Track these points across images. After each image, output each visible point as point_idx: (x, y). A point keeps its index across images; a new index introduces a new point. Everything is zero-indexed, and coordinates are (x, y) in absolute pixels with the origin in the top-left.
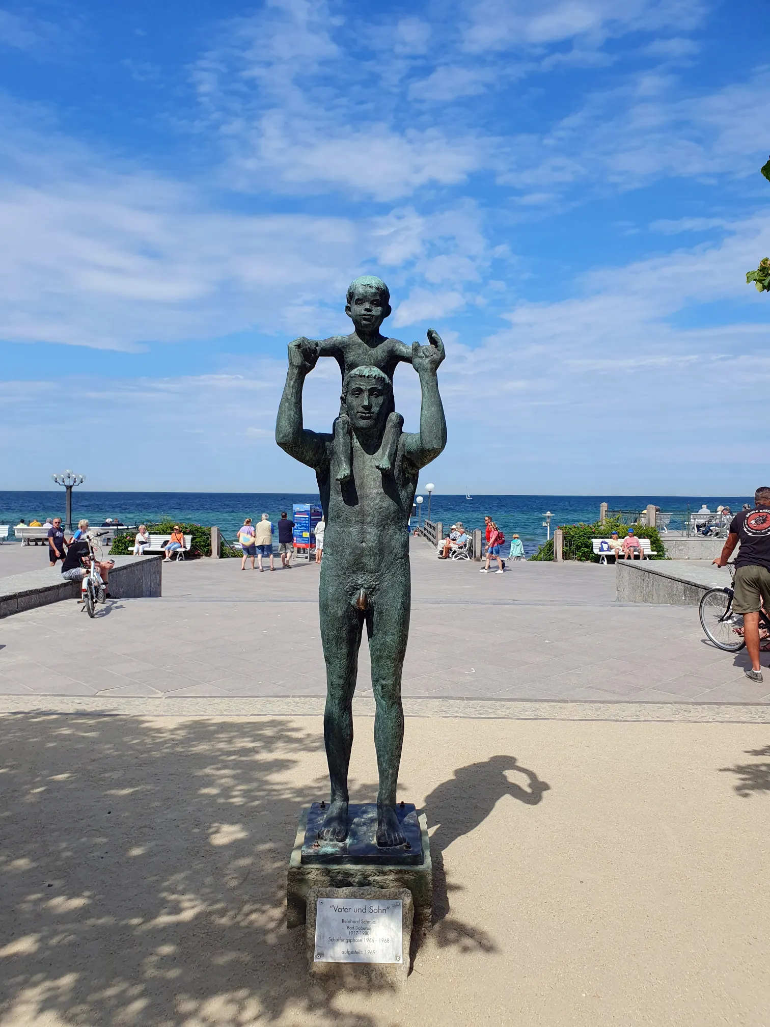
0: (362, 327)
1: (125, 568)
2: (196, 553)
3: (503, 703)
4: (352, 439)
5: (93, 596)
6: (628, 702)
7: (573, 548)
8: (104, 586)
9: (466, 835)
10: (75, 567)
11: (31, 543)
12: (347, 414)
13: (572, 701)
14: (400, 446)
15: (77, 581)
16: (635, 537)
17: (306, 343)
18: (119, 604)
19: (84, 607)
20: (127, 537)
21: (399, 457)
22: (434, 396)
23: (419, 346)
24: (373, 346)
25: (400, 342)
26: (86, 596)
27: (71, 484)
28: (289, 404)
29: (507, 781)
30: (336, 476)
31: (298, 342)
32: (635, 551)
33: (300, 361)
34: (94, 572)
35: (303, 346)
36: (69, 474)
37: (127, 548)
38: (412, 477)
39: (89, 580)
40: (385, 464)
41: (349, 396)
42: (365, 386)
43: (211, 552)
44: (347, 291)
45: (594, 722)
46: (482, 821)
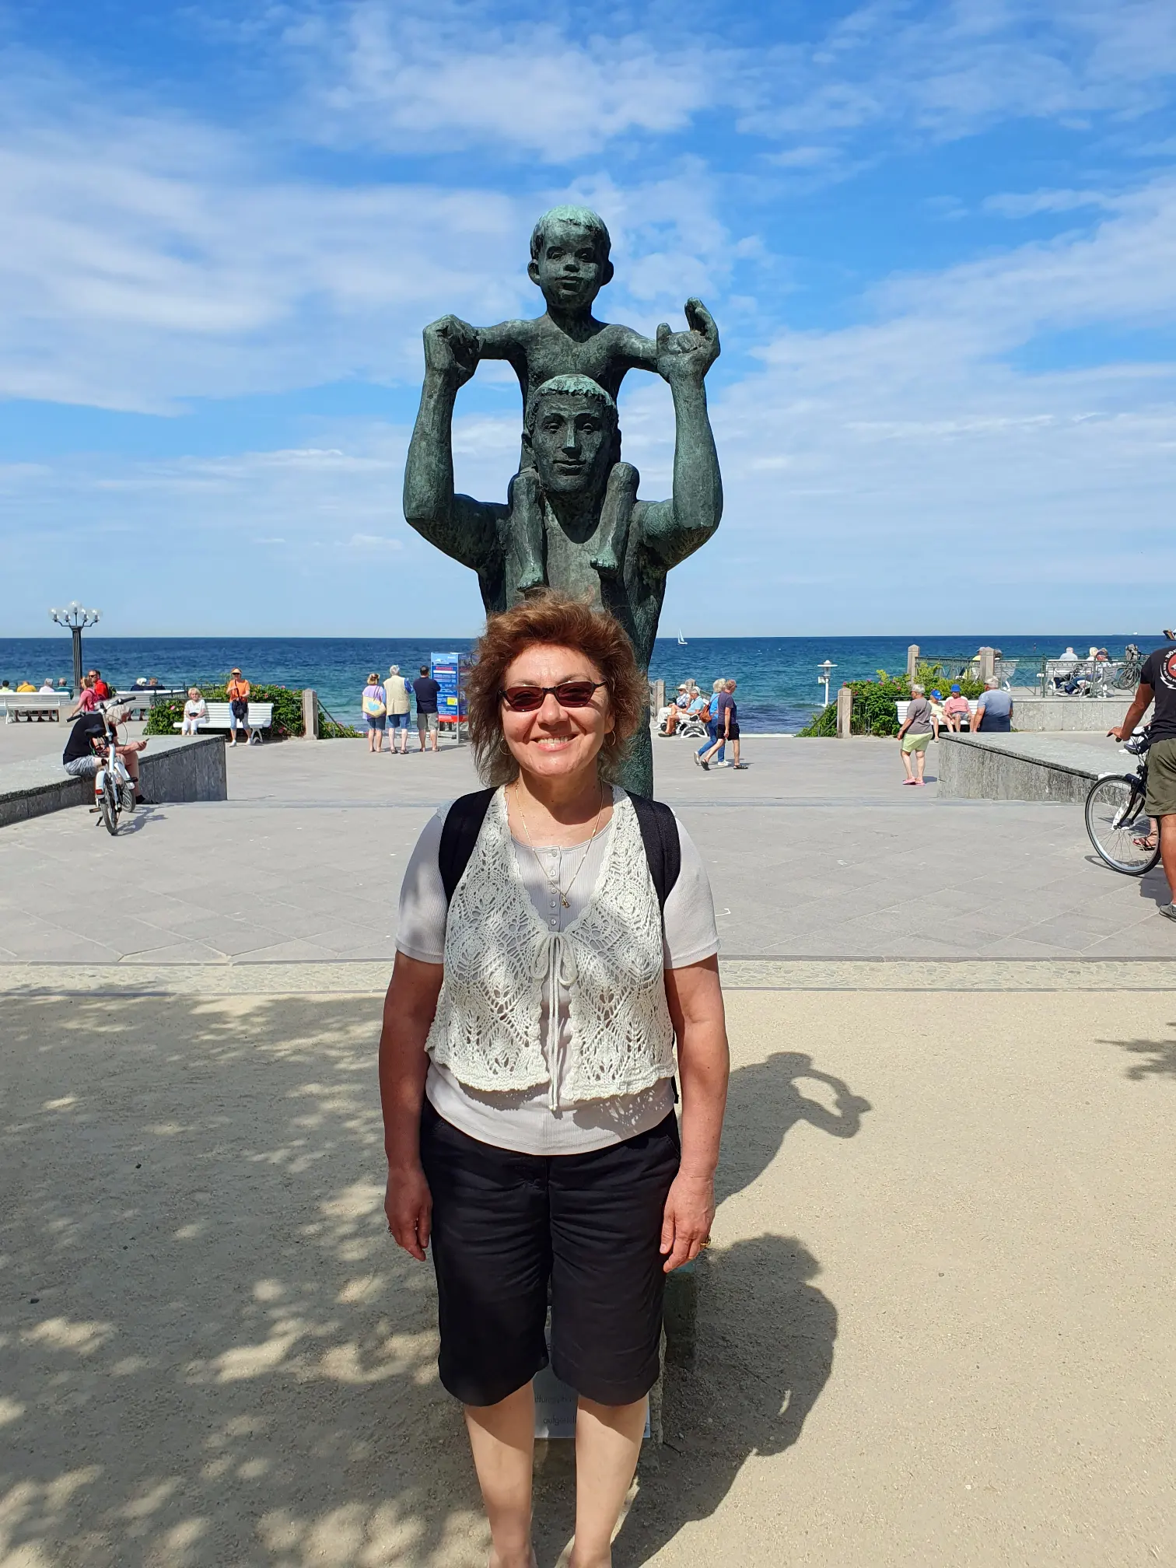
0: (560, 301)
1: (167, 756)
2: (281, 732)
3: (779, 963)
4: (544, 513)
5: (114, 801)
6: (980, 959)
7: (867, 715)
8: (132, 784)
9: (740, 1194)
10: (85, 755)
11: (20, 718)
12: (536, 468)
13: (889, 959)
14: (634, 525)
15: (87, 776)
16: (962, 697)
17: (458, 327)
18: (157, 812)
19: (101, 818)
20: (171, 707)
21: (631, 545)
22: (701, 426)
23: (670, 332)
24: (581, 338)
25: (630, 330)
26: (102, 801)
27: (80, 624)
28: (427, 443)
29: (800, 1097)
30: (517, 583)
31: (443, 324)
32: (962, 719)
33: (447, 361)
34: (114, 762)
35: (452, 330)
36: (76, 609)
37: (172, 724)
38: (654, 584)
39: (106, 775)
40: (607, 558)
41: (538, 431)
42: (568, 411)
43: (304, 729)
44: (532, 233)
45: (928, 993)
46: (764, 1168)
